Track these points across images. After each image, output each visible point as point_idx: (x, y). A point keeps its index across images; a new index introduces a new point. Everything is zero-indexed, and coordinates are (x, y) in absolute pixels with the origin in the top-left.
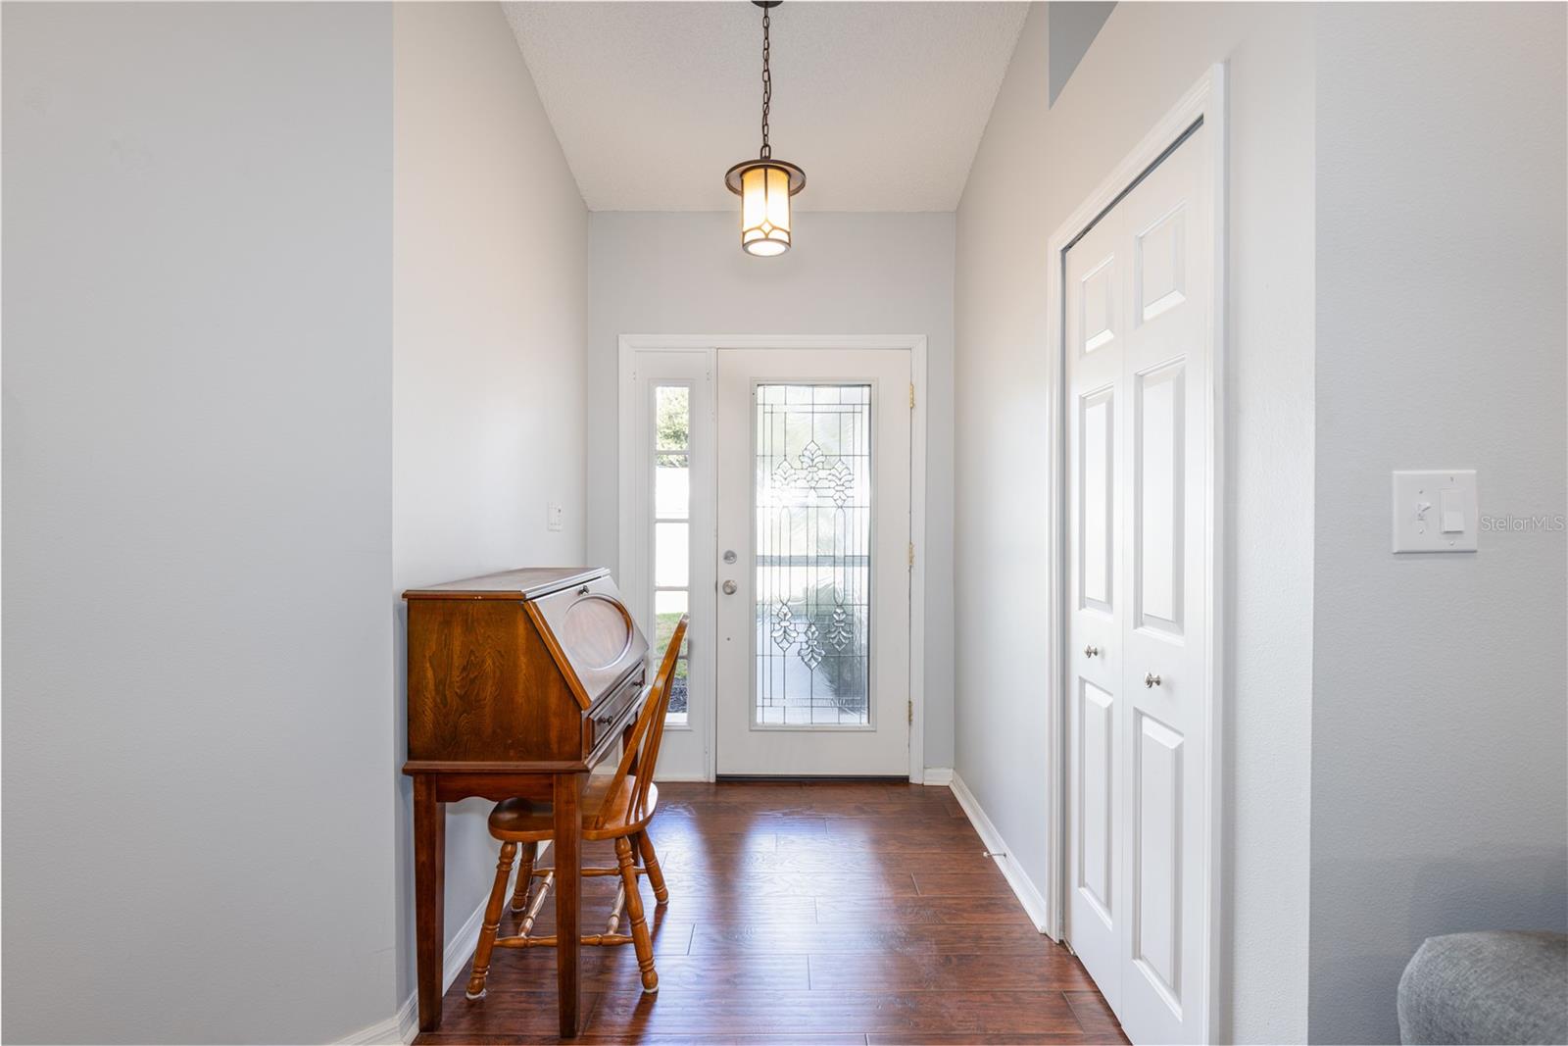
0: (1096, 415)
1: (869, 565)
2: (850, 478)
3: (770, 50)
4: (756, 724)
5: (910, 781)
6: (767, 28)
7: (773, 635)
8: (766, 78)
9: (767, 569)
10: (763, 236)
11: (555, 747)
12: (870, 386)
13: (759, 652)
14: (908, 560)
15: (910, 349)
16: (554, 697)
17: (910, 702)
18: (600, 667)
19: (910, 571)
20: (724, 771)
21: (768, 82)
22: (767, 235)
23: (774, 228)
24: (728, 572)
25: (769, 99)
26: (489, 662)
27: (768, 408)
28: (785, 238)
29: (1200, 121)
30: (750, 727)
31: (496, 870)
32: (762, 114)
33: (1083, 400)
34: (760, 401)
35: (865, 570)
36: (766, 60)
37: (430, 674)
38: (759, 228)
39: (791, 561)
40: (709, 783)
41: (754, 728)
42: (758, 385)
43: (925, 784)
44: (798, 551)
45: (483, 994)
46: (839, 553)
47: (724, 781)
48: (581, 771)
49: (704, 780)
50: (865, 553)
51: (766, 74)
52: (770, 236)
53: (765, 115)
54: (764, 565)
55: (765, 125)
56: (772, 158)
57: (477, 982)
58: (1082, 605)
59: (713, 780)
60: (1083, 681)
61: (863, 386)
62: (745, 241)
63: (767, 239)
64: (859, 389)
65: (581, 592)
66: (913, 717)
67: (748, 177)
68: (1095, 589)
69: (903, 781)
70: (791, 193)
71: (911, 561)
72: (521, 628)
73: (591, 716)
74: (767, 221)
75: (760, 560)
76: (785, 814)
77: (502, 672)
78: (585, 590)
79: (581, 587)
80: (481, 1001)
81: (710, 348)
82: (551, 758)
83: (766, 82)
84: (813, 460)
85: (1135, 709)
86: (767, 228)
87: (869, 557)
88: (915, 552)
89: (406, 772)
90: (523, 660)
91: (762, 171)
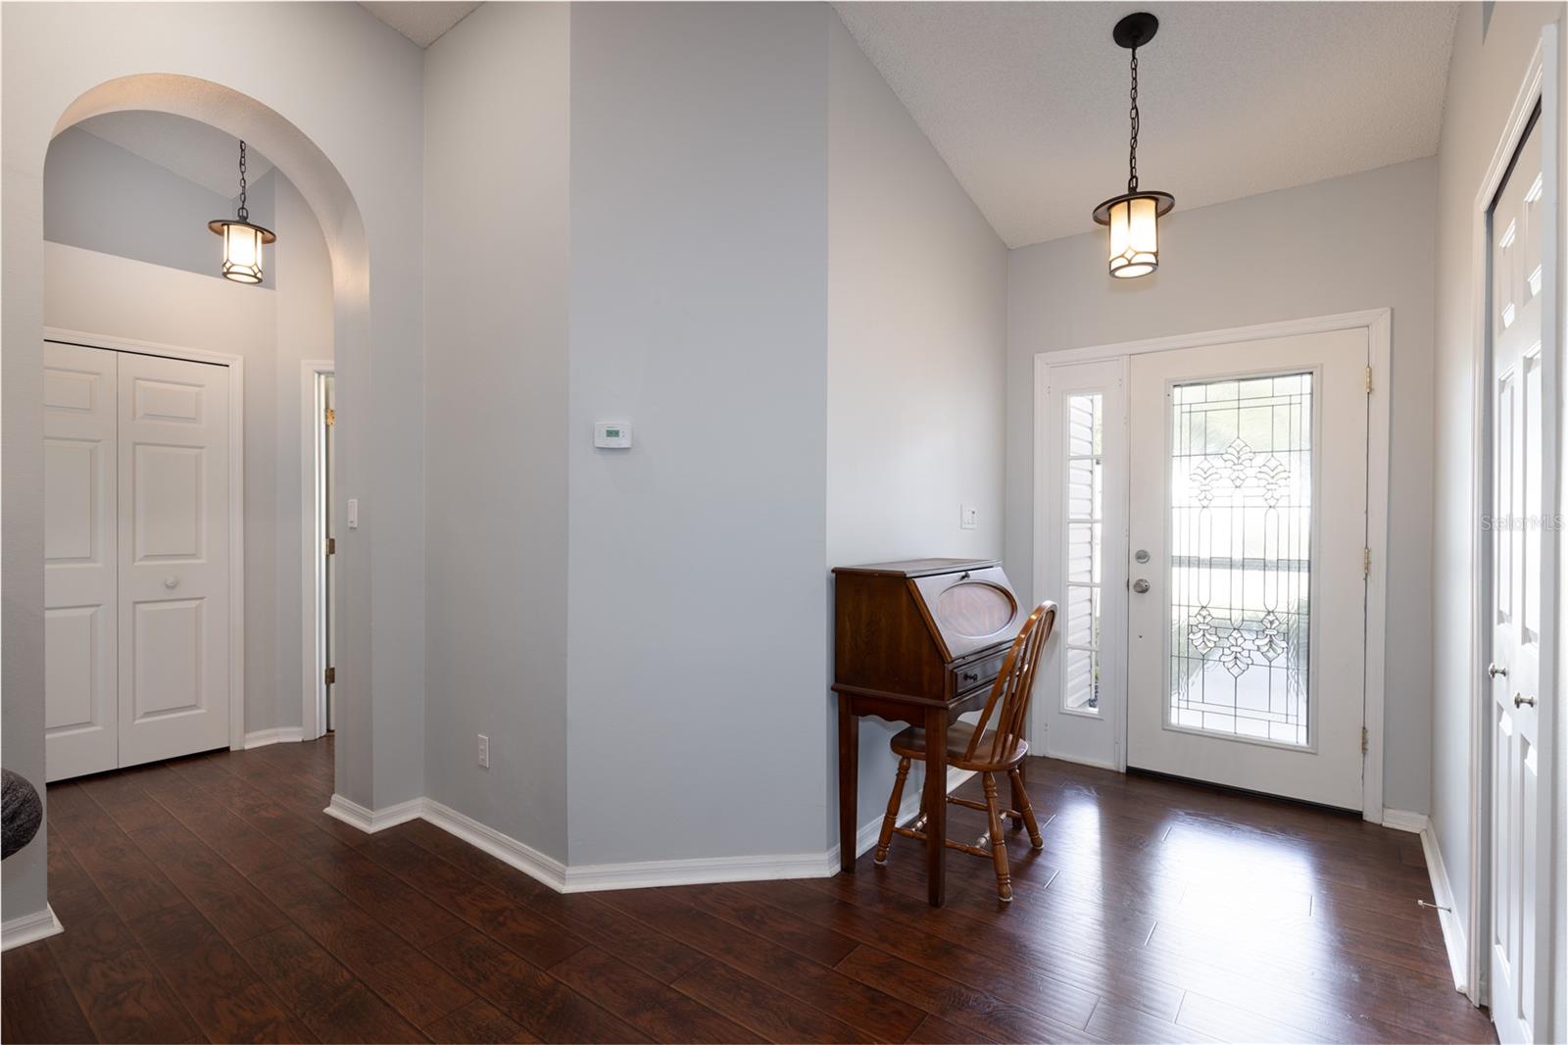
1: (1309, 571)
2: (1285, 475)
3: (1138, 88)
4: (1169, 724)
5: (1365, 818)
7: (1191, 636)
8: (1133, 116)
9: (1184, 569)
10: (1127, 263)
11: (926, 687)
12: (1311, 373)
13: (1175, 653)
14: (1362, 567)
15: (1368, 327)
17: (1364, 728)
18: (972, 635)
19: (1366, 579)
20: (1135, 764)
21: (1135, 119)
22: (1129, 261)
23: (1141, 252)
24: (1139, 572)
25: (1136, 135)
27: (1186, 408)
28: (1153, 260)
30: (1163, 725)
31: (895, 777)
32: (1130, 148)
34: (1177, 401)
35: (1305, 575)
36: (1134, 100)
37: (848, 625)
38: (1122, 256)
39: (1211, 563)
40: (1119, 773)
41: (1167, 728)
42: (1175, 386)
43: (1384, 824)
44: (1221, 552)
45: (885, 863)
46: (1271, 557)
47: (1134, 774)
48: (942, 708)
49: (1113, 768)
50: (1305, 556)
51: (1134, 111)
52: (1133, 262)
53: (1133, 149)
54: (1180, 566)
55: (1133, 157)
56: (1138, 190)
57: (881, 853)
59: (1123, 770)
61: (1302, 374)
62: (1112, 268)
63: (1130, 264)
64: (1298, 377)
65: (963, 577)
66: (1369, 746)
67: (1114, 211)
69: (1356, 817)
70: (1158, 215)
71: (1367, 568)
72: (904, 598)
73: (955, 670)
74: (1129, 248)
75: (1177, 561)
76: (1187, 814)
77: (892, 629)
78: (966, 576)
79: (963, 573)
80: (884, 867)
81: (1123, 355)
82: (921, 695)
83: (1133, 119)
84: (1239, 458)
85: (1522, 735)
86: (1129, 255)
87: (1309, 562)
88: (1373, 558)
89: (832, 689)
91: (1126, 203)
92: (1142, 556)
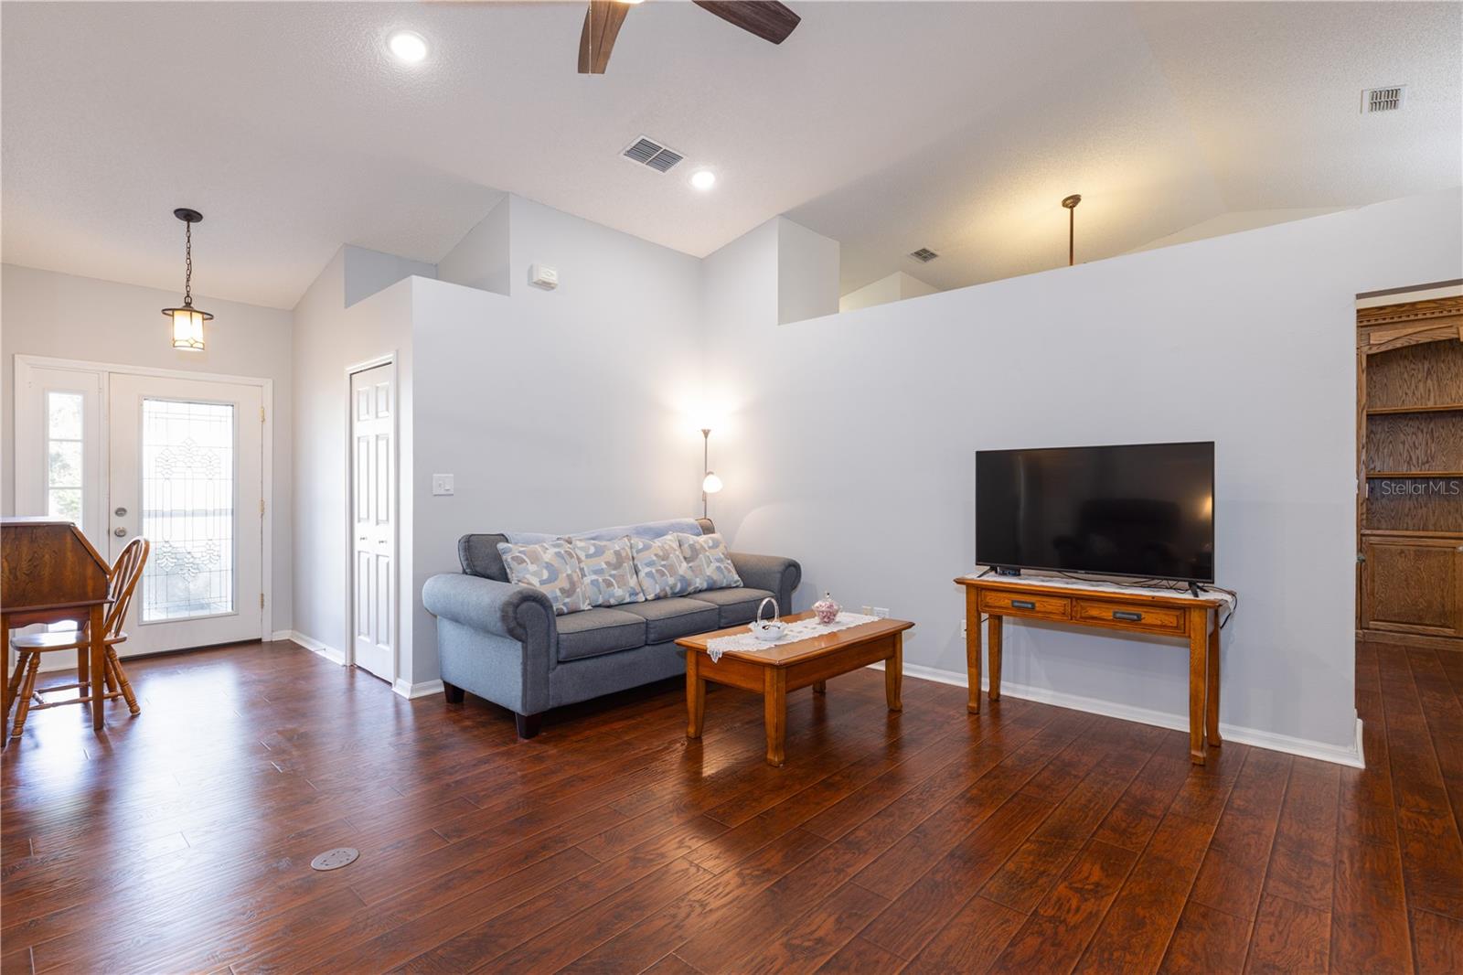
0: (363, 445)
1: (233, 515)
5: (263, 641)
6: (189, 237)
11: (91, 594)
15: (263, 385)
16: (90, 570)
17: (262, 595)
23: (196, 342)
26: (47, 556)
27: (154, 413)
28: (202, 346)
29: (390, 363)
33: (359, 438)
35: (230, 519)
36: (189, 252)
39: (171, 513)
41: (141, 620)
42: (144, 399)
43: (274, 641)
44: (178, 507)
46: (210, 508)
50: (230, 507)
51: (189, 261)
52: (191, 345)
54: (149, 517)
56: (192, 305)
58: (359, 521)
60: (359, 552)
66: (265, 603)
67: (177, 314)
68: (363, 514)
69: (258, 642)
70: (204, 325)
71: (263, 510)
75: (146, 514)
77: (56, 561)
86: (192, 342)
87: (233, 509)
90: (69, 554)
91: (189, 313)
92: (121, 512)
